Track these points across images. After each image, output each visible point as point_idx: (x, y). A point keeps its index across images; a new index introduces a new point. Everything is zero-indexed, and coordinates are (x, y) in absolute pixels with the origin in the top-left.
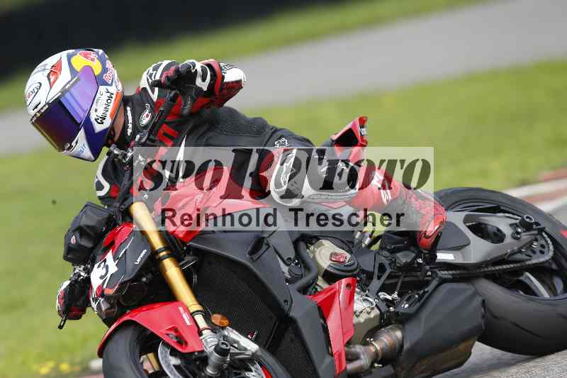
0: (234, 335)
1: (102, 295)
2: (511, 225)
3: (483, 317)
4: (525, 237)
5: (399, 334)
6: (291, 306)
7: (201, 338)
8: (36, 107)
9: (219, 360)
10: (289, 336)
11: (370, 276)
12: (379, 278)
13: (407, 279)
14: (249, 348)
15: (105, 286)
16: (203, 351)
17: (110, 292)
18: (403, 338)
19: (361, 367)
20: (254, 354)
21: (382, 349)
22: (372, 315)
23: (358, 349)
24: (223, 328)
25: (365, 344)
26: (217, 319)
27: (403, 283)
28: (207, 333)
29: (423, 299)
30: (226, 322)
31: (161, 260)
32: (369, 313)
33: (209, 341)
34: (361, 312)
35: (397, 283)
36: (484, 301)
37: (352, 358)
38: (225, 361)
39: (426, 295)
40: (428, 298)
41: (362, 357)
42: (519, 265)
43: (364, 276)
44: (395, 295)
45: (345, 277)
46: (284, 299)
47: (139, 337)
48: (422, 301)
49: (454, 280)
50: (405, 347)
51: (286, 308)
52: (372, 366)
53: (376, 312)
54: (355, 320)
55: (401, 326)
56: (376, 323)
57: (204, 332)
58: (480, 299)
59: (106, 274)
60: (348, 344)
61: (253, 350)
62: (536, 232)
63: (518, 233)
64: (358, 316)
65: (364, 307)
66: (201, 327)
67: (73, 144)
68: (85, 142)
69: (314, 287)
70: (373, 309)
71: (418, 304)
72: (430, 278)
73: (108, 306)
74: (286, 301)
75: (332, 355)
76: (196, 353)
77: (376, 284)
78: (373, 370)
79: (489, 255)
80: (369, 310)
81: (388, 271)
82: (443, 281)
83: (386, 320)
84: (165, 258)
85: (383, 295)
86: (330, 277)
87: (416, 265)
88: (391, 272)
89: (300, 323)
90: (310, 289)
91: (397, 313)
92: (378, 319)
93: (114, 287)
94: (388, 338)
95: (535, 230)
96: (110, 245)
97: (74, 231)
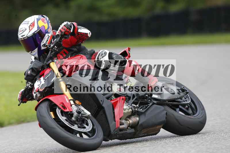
0: (82, 108)
1: (38, 91)
2: (177, 89)
3: (166, 118)
4: (182, 94)
5: (138, 119)
6: (103, 103)
7: (72, 107)
8: (23, 36)
9: (77, 115)
10: (101, 113)
11: (130, 98)
12: (133, 99)
13: (142, 101)
14: (87, 113)
15: (39, 88)
16: (71, 112)
17: (41, 90)
18: (139, 120)
19: (124, 128)
20: (89, 115)
21: (132, 123)
22: (129, 111)
23: (124, 121)
24: (79, 105)
25: (126, 120)
26: (77, 102)
27: (140, 102)
28: (73, 106)
29: (147, 108)
30: (80, 104)
31: (60, 82)
32: (128, 110)
33: (74, 109)
34: (126, 109)
35: (138, 102)
36: (166, 113)
37: (122, 124)
38: (79, 116)
39: (148, 107)
40: (148, 108)
41: (125, 124)
42: (179, 103)
43: (128, 97)
44: (138, 106)
45: (122, 96)
46: (101, 100)
47: (50, 105)
48: (146, 109)
49: (157, 104)
50: (139, 123)
51: (101, 103)
52: (127, 128)
53: (131, 110)
54: (124, 111)
55: (138, 116)
56: (130, 114)
57: (72, 105)
58: (165, 112)
59: (40, 84)
60: (120, 119)
61: (89, 114)
62: (185, 93)
63: (180, 92)
64: (125, 110)
65: (127, 108)
66: (72, 104)
67: (33, 52)
68: (37, 52)
69: (111, 98)
70: (130, 109)
71: (145, 110)
72: (149, 102)
73: (40, 95)
74: (101, 101)
75: (115, 121)
76: (69, 112)
77: (131, 101)
78: (128, 130)
79: (170, 97)
80: (128, 109)
81: (136, 97)
82: (154, 104)
83: (134, 113)
84: (61, 81)
85: (133, 105)
86: (116, 95)
87: (145, 97)
88: (137, 98)
89: (105, 108)
90: (110, 99)
91: (138, 111)
92: (131, 112)
93: (42, 89)
94: (134, 119)
95: (185, 92)
96: (43, 75)
97: (30, 69)
